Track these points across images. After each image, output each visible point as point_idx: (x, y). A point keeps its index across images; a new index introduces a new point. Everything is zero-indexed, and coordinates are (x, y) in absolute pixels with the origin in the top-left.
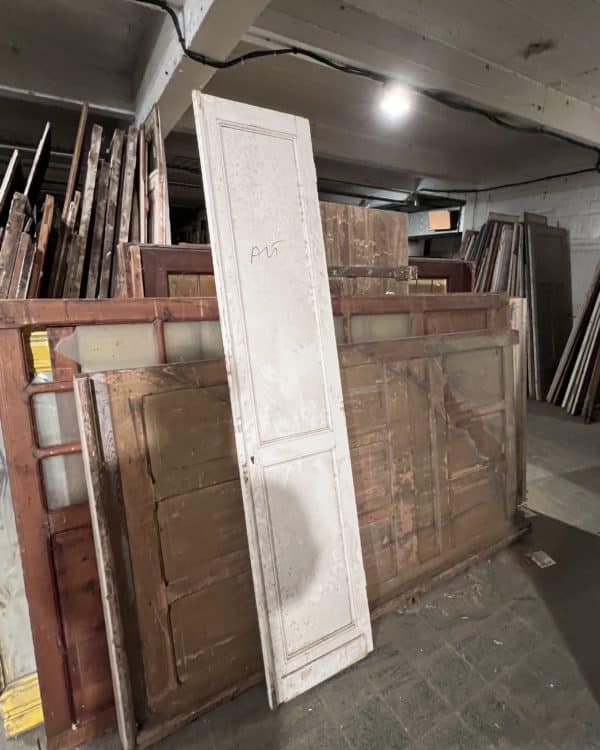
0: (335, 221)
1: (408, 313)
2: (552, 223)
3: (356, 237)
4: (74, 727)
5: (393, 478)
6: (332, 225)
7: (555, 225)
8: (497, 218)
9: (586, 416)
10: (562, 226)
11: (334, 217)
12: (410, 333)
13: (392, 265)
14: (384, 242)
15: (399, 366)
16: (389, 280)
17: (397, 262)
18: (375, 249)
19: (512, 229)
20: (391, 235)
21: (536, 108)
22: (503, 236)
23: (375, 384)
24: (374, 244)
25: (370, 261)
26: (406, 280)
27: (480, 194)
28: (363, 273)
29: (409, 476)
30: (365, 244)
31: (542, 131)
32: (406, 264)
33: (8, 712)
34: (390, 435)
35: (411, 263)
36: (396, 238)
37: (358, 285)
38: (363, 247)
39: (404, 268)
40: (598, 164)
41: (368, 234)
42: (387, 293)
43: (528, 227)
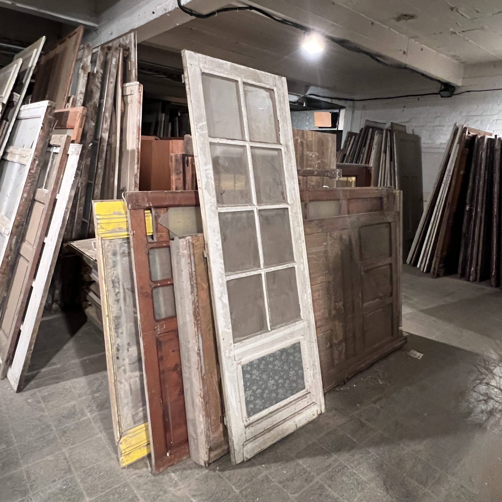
0: (297, 140)
1: (338, 200)
2: (409, 131)
3: (308, 151)
4: (168, 454)
5: (333, 305)
7: (411, 132)
8: (371, 124)
9: (434, 273)
11: (296, 138)
12: (340, 212)
13: (327, 168)
14: (323, 153)
15: (336, 234)
16: (325, 178)
17: (330, 166)
18: (318, 159)
19: (382, 134)
20: (327, 149)
21: (402, 52)
22: (376, 138)
23: (323, 245)
24: (317, 154)
25: (315, 166)
26: (335, 178)
27: (357, 103)
28: (311, 173)
30: (313, 155)
31: (406, 68)
32: (334, 167)
33: (124, 450)
35: (338, 167)
36: (329, 150)
37: (309, 182)
38: (311, 157)
39: (334, 170)
40: (441, 91)
41: (314, 148)
42: (324, 186)
43: (394, 134)
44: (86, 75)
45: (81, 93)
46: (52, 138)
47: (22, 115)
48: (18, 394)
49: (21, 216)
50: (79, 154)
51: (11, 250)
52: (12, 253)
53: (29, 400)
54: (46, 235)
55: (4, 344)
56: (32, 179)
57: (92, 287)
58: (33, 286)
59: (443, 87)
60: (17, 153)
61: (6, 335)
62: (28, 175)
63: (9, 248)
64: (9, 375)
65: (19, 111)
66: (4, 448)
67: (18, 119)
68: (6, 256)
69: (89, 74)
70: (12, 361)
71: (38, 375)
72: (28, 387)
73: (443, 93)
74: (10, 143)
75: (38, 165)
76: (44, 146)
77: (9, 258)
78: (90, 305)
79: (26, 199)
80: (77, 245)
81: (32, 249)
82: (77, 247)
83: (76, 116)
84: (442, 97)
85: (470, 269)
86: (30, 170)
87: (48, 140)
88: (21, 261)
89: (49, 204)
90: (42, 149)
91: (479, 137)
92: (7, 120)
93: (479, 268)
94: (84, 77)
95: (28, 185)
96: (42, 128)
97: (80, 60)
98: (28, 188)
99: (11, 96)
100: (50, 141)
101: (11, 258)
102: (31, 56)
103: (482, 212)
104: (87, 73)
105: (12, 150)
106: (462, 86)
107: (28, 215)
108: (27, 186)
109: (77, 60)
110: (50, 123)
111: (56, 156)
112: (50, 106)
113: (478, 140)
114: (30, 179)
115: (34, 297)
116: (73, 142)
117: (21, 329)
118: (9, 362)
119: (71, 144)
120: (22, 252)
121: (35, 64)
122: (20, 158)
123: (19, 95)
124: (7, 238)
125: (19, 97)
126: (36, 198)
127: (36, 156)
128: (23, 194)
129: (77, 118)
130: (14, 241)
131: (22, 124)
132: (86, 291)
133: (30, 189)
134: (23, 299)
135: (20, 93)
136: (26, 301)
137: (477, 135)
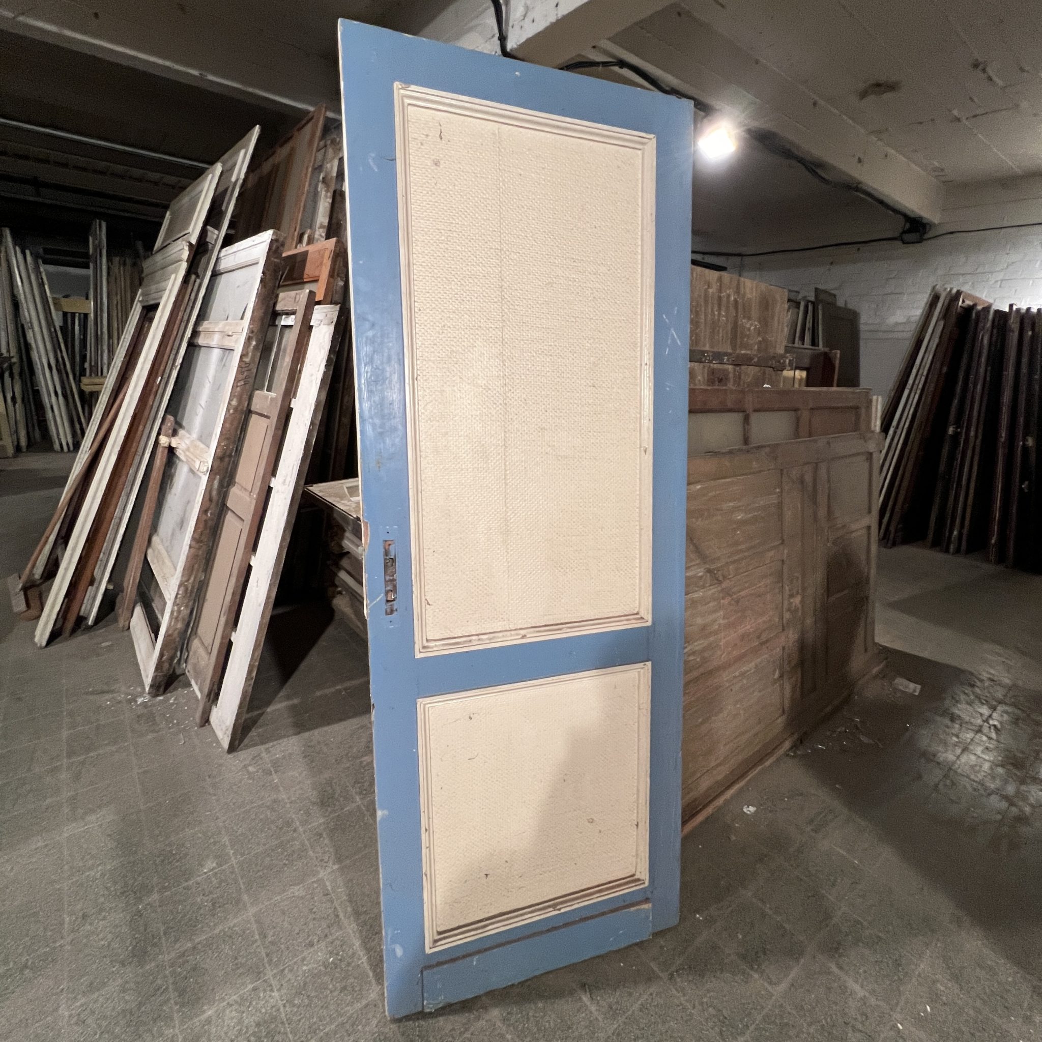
0: (729, 296)
1: (796, 410)
3: (744, 317)
5: (786, 603)
6: (725, 299)
9: (887, 538)
10: (850, 306)
11: (728, 292)
12: (797, 434)
13: (771, 351)
14: (766, 324)
15: (795, 473)
16: (768, 370)
17: (776, 348)
18: (759, 334)
19: (799, 308)
20: (773, 318)
21: (856, 159)
23: (774, 493)
24: (758, 325)
25: (753, 346)
26: (784, 370)
28: (748, 361)
29: (797, 600)
30: (751, 325)
31: (857, 189)
32: (783, 351)
34: (786, 551)
35: (788, 350)
36: (776, 318)
37: (743, 376)
38: (749, 329)
39: (783, 356)
40: (904, 232)
41: (755, 313)
42: (765, 386)
43: (820, 307)
44: (330, 194)
45: (321, 226)
46: (279, 299)
47: (223, 266)
48: (230, 756)
49: (228, 439)
50: (334, 323)
51: (211, 500)
52: (213, 505)
53: (251, 769)
54: (274, 474)
55: (203, 663)
56: (245, 374)
57: (345, 562)
58: (252, 564)
59: (908, 225)
60: (216, 330)
61: (206, 648)
62: (239, 366)
63: (207, 497)
64: (213, 718)
65: (218, 259)
66: (214, 868)
67: (215, 274)
68: (204, 511)
69: (335, 192)
70: (217, 695)
71: (262, 718)
72: (246, 741)
73: (907, 237)
74: (202, 316)
75: (256, 347)
76: (265, 313)
77: (209, 515)
78: (340, 593)
79: (236, 409)
80: (320, 491)
81: (248, 499)
82: (320, 494)
83: (322, 257)
84: (904, 243)
85: (951, 532)
86: (241, 358)
87: (272, 303)
88: (229, 517)
89: (279, 418)
90: (262, 320)
91: (979, 308)
92: (198, 276)
93: (965, 531)
94: (326, 197)
95: (239, 384)
96: (261, 281)
97: (319, 168)
98: (238, 389)
99: (203, 233)
100: (275, 304)
101: (211, 514)
102: (235, 165)
103: (976, 437)
104: (332, 190)
105: (207, 326)
106: (940, 224)
107: (239, 438)
108: (237, 387)
109: (314, 169)
110: (276, 271)
111: (287, 331)
112: (277, 240)
113: (978, 313)
114: (242, 373)
115: (255, 584)
116: (319, 303)
117: (232, 639)
118: (212, 696)
119: (316, 307)
120: (229, 504)
121: (242, 176)
122: (223, 337)
123: (216, 232)
124: (205, 479)
125: (217, 235)
126: (253, 408)
127: (252, 332)
128: (230, 400)
129: (325, 261)
130: (216, 484)
131: (223, 280)
132: (334, 569)
133: (242, 390)
134: (236, 587)
135: (218, 227)
136: (240, 591)
137: (975, 305)
